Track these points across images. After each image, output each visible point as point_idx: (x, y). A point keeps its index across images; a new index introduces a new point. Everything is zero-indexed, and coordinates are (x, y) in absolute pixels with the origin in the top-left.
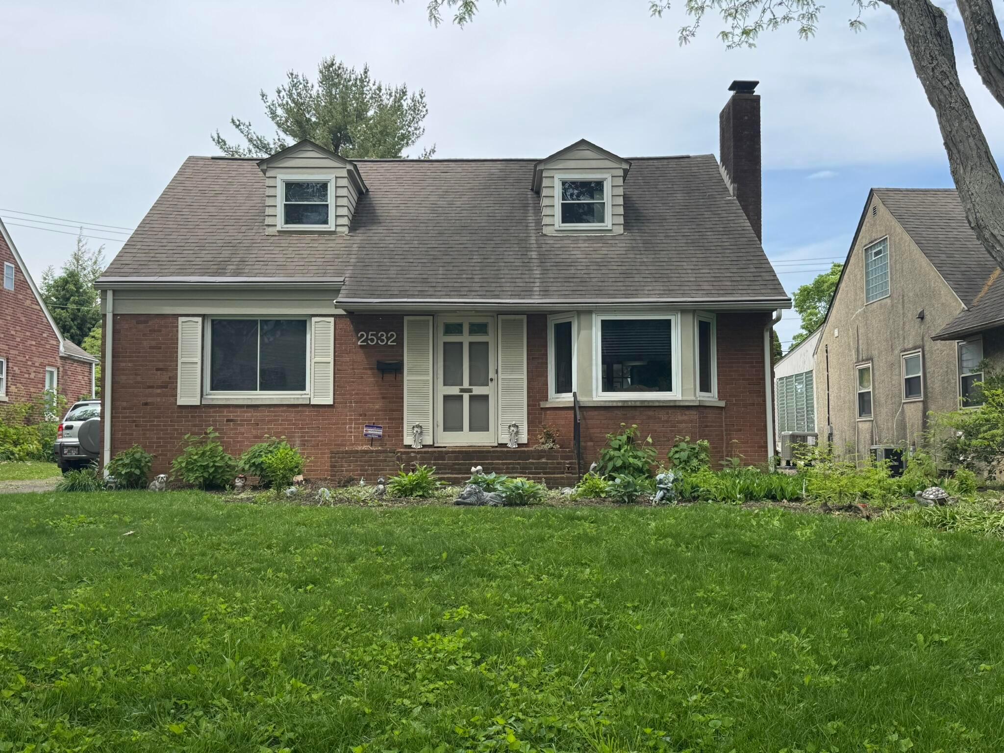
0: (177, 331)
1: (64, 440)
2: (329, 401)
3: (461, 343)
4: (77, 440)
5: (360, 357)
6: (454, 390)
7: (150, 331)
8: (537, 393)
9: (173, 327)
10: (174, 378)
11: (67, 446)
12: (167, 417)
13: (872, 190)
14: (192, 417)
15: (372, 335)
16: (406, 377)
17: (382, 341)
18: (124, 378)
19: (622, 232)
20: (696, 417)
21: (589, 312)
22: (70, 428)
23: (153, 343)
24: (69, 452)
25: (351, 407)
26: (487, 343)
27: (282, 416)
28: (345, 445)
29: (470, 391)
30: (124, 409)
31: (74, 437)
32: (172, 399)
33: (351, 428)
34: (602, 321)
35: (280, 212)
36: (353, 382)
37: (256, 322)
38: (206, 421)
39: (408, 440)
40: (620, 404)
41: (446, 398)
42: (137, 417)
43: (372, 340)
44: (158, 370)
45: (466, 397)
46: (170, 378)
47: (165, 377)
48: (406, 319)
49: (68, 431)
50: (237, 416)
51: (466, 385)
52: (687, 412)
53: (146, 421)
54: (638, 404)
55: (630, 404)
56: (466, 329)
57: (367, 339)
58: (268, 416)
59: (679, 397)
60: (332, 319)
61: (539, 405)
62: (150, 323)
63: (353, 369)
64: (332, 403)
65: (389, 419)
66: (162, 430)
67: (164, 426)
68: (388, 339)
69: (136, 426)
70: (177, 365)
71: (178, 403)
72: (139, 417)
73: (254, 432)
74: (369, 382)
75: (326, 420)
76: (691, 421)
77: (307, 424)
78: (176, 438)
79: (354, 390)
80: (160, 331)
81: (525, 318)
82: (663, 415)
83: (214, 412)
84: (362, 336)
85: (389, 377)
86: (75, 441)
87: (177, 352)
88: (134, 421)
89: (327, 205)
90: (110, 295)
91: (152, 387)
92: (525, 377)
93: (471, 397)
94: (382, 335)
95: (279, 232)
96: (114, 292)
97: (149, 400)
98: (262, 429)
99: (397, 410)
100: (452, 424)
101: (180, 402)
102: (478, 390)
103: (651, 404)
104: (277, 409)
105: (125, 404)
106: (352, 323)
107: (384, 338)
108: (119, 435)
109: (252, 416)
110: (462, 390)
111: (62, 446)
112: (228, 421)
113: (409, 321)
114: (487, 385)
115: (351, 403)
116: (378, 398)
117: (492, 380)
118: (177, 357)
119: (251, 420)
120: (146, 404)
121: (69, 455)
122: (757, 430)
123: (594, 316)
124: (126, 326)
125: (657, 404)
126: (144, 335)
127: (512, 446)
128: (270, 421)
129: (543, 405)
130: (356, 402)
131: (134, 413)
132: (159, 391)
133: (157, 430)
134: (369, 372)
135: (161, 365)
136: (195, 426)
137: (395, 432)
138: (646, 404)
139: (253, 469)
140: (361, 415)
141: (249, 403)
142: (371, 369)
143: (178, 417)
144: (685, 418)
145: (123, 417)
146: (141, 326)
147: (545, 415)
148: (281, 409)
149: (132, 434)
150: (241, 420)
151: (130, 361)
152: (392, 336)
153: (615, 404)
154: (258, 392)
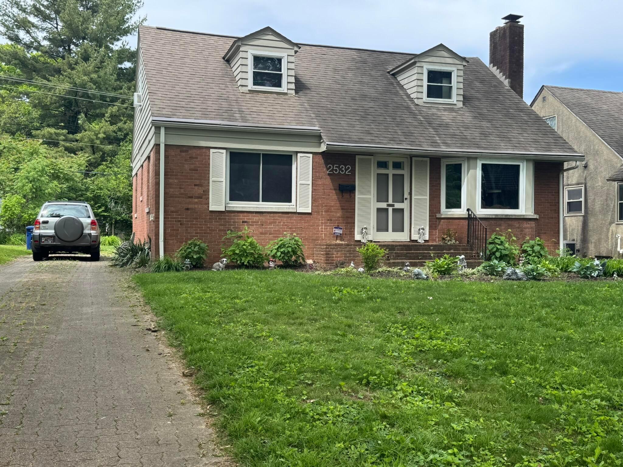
0: (209, 159)
1: (42, 231)
2: (309, 210)
3: (387, 175)
4: (53, 231)
5: (328, 181)
6: (383, 205)
7: (190, 157)
8: (434, 208)
9: (205, 156)
10: (207, 192)
11: (44, 236)
12: (202, 219)
13: (543, 86)
14: (219, 219)
15: (336, 167)
16: (357, 196)
17: (343, 171)
18: (172, 190)
19: (462, 106)
20: (534, 225)
21: (476, 158)
22: (46, 222)
23: (192, 167)
24: (46, 240)
25: (322, 215)
26: (403, 175)
27: (278, 220)
28: (318, 240)
29: (393, 206)
30: (172, 212)
31: (50, 229)
32: (206, 206)
33: (322, 228)
34: (482, 164)
35: (250, 76)
36: (324, 198)
37: (260, 154)
38: (229, 222)
39: (358, 237)
40: (494, 217)
41: (379, 210)
42: (181, 218)
43: (336, 170)
44: (195, 185)
45: (390, 209)
46: (204, 191)
47: (200, 191)
48: (357, 157)
49: (44, 225)
50: (248, 219)
51: (390, 202)
52: (529, 222)
53: (188, 221)
54: (504, 217)
55: (499, 217)
56: (391, 165)
57: (333, 169)
58: (269, 220)
59: (523, 213)
60: (311, 155)
61: (436, 216)
62: (190, 152)
63: (324, 189)
64: (310, 212)
65: (346, 223)
66: (199, 228)
67: (200, 225)
68: (346, 170)
69: (181, 224)
70: (209, 183)
71: (210, 209)
72: (183, 218)
73: (260, 230)
74: (333, 198)
75: (306, 223)
76: (532, 228)
77: (294, 225)
78: (208, 233)
79: (324, 203)
80: (197, 158)
81: (428, 159)
82: (516, 224)
83: (234, 216)
84: (330, 167)
85: (347, 196)
86: (51, 232)
87: (209, 174)
88: (180, 221)
89: (281, 74)
90: (163, 131)
91: (191, 197)
92: (428, 197)
93: (393, 209)
94: (342, 167)
95: (249, 90)
96: (166, 128)
97: (190, 206)
98: (265, 228)
99: (351, 218)
100: (382, 227)
101: (212, 208)
102: (398, 206)
103: (511, 217)
104: (275, 215)
105: (173, 209)
106: (323, 158)
107: (343, 169)
108: (169, 231)
109: (259, 220)
110: (389, 205)
111: (41, 236)
112: (243, 222)
113: (359, 159)
114: (403, 202)
115: (322, 212)
116: (338, 209)
117: (406, 199)
118: (209, 177)
119: (258, 222)
120: (188, 209)
121: (46, 243)
122: (554, 233)
123: (478, 161)
124: (173, 154)
125: (514, 217)
126: (186, 160)
127: (421, 241)
128: (271, 223)
129: (438, 216)
130: (326, 212)
131: (180, 215)
132: (196, 200)
133: (195, 227)
134: (334, 191)
135: (197, 182)
136: (221, 225)
137: (350, 231)
138: (508, 217)
139: (282, 255)
140: (328, 220)
141: (258, 210)
142: (335, 189)
143: (210, 219)
144: (528, 225)
145: (171, 218)
146: (183, 154)
147: (440, 222)
148: (278, 215)
149: (178, 230)
150: (252, 222)
151: (176, 179)
152: (349, 168)
153: (491, 217)
154: (261, 203)
